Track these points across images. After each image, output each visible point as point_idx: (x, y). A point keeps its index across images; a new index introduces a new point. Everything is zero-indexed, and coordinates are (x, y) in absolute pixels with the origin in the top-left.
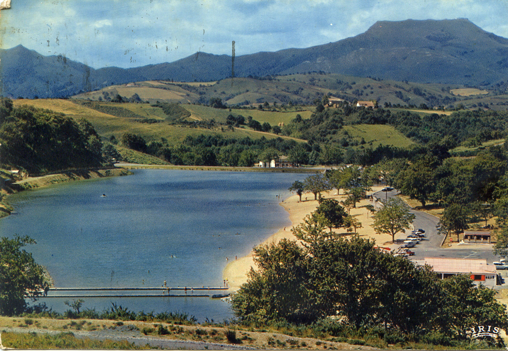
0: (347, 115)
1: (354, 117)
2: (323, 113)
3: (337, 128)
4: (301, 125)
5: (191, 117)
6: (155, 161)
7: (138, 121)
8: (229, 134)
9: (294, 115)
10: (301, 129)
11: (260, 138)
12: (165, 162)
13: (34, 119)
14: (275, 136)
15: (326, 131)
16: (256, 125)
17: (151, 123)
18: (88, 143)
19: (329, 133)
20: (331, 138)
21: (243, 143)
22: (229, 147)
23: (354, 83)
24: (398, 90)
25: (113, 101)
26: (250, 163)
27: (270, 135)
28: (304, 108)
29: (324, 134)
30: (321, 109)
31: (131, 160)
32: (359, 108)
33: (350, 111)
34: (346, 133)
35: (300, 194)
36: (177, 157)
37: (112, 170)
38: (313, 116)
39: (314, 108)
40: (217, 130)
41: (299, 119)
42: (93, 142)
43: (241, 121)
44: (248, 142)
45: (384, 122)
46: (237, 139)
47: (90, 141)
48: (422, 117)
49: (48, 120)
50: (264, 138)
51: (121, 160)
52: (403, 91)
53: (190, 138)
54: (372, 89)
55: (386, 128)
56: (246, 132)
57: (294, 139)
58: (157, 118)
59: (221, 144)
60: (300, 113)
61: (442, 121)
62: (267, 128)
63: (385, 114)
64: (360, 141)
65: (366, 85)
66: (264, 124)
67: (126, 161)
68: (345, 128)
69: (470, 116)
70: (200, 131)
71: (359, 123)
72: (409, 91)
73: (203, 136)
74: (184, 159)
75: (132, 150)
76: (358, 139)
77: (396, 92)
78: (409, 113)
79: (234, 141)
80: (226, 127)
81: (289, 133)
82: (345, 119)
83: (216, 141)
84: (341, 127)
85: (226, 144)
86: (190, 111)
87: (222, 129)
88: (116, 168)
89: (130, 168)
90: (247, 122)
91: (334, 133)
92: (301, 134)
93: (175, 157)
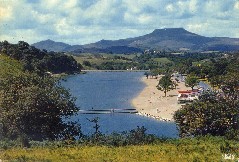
0: (152, 55)
1: (154, 55)
2: (144, 54)
3: (149, 59)
4: (137, 58)
5: (103, 57)
6: (94, 69)
7: (87, 58)
8: (115, 61)
9: (135, 56)
10: (138, 60)
11: (126, 62)
12: (97, 70)
13: (55, 56)
14: (130, 62)
15: (146, 60)
16: (124, 59)
17: (91, 59)
18: (72, 64)
19: (147, 61)
20: (147, 62)
21: (120, 64)
22: (116, 65)
23: (150, 47)
24: (163, 49)
25: (78, 53)
26: (125, 69)
27: (129, 61)
28: (138, 54)
29: (145, 61)
30: (143, 53)
31: (86, 69)
32: (155, 53)
33: (152, 54)
34: (152, 60)
35: (147, 77)
36: (101, 68)
37: (81, 72)
38: (141, 56)
39: (141, 53)
40: (112, 60)
41: (137, 56)
42: (74, 63)
43: (119, 58)
44: (122, 63)
45: (163, 57)
46: (118, 63)
47: (73, 63)
48: (175, 55)
49: (59, 56)
50: (127, 62)
51: (83, 69)
52: (165, 49)
53: (103, 63)
54: (156, 49)
55: (164, 59)
56: (121, 61)
57: (136, 62)
58: (93, 57)
59: (113, 65)
60: (137, 55)
61: (181, 56)
62: (127, 59)
63: (164, 54)
64: (157, 63)
65: (154, 47)
66: (126, 58)
67: (84, 69)
68: (152, 59)
69: (190, 54)
70: (106, 61)
71: (156, 57)
72: (167, 49)
73: (108, 62)
74: (103, 69)
75: (86, 66)
76: (156, 62)
77: (163, 50)
78: (171, 54)
79: (117, 64)
80: (115, 59)
81: (134, 61)
82: (151, 56)
83: (112, 64)
84: (150, 59)
85: (115, 65)
86: (103, 55)
87: (114, 60)
88: (82, 71)
89: (86, 72)
90: (121, 58)
91: (148, 60)
92: (138, 61)
93: (100, 68)
